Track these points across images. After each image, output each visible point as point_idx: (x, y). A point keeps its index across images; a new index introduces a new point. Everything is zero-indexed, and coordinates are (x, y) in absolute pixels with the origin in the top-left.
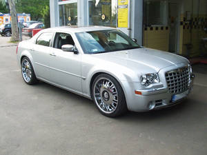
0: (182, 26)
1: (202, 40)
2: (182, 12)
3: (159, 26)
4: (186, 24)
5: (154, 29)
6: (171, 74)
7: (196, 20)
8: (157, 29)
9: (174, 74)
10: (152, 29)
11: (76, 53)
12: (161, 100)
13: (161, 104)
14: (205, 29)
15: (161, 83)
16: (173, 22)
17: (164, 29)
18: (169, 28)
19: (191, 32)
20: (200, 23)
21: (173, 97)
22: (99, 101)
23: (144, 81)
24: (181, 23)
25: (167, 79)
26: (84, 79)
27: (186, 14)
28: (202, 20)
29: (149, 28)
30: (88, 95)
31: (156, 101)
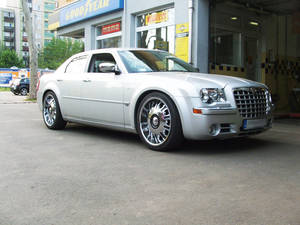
0: (264, 70)
1: (293, 92)
2: (264, 50)
3: (232, 67)
4: (269, 67)
5: (225, 68)
6: (241, 92)
7: (283, 62)
9: (246, 92)
10: (221, 68)
11: (118, 73)
12: (228, 125)
13: (228, 130)
14: (296, 77)
15: (228, 102)
16: (251, 63)
17: (239, 70)
18: (246, 70)
19: (276, 78)
20: (289, 68)
21: (244, 122)
22: (146, 133)
23: (206, 98)
24: (263, 66)
25: (236, 97)
26: (127, 105)
27: (269, 53)
28: (292, 63)
30: (131, 127)
31: (222, 125)
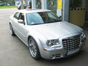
5: (77, 9)
8: (78, 9)
10: (75, 9)
12: (60, 54)
15: (60, 45)
17: (83, 9)
18: (85, 9)
26: (26, 38)
29: (74, 9)
31: (56, 55)
